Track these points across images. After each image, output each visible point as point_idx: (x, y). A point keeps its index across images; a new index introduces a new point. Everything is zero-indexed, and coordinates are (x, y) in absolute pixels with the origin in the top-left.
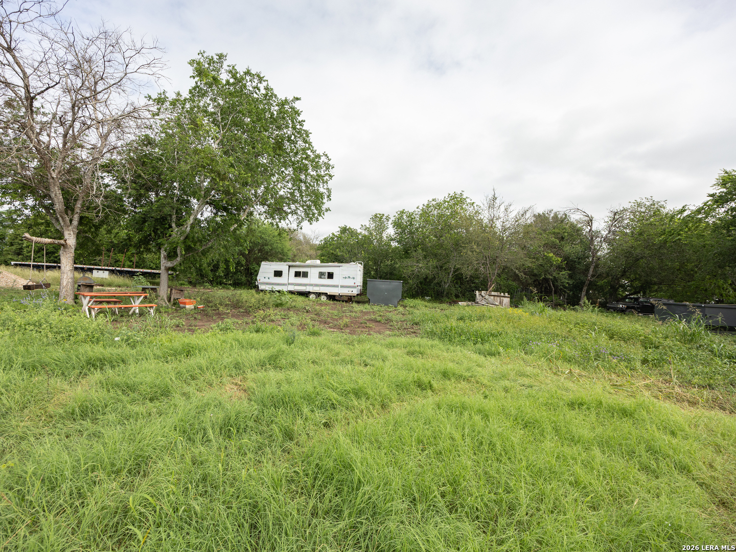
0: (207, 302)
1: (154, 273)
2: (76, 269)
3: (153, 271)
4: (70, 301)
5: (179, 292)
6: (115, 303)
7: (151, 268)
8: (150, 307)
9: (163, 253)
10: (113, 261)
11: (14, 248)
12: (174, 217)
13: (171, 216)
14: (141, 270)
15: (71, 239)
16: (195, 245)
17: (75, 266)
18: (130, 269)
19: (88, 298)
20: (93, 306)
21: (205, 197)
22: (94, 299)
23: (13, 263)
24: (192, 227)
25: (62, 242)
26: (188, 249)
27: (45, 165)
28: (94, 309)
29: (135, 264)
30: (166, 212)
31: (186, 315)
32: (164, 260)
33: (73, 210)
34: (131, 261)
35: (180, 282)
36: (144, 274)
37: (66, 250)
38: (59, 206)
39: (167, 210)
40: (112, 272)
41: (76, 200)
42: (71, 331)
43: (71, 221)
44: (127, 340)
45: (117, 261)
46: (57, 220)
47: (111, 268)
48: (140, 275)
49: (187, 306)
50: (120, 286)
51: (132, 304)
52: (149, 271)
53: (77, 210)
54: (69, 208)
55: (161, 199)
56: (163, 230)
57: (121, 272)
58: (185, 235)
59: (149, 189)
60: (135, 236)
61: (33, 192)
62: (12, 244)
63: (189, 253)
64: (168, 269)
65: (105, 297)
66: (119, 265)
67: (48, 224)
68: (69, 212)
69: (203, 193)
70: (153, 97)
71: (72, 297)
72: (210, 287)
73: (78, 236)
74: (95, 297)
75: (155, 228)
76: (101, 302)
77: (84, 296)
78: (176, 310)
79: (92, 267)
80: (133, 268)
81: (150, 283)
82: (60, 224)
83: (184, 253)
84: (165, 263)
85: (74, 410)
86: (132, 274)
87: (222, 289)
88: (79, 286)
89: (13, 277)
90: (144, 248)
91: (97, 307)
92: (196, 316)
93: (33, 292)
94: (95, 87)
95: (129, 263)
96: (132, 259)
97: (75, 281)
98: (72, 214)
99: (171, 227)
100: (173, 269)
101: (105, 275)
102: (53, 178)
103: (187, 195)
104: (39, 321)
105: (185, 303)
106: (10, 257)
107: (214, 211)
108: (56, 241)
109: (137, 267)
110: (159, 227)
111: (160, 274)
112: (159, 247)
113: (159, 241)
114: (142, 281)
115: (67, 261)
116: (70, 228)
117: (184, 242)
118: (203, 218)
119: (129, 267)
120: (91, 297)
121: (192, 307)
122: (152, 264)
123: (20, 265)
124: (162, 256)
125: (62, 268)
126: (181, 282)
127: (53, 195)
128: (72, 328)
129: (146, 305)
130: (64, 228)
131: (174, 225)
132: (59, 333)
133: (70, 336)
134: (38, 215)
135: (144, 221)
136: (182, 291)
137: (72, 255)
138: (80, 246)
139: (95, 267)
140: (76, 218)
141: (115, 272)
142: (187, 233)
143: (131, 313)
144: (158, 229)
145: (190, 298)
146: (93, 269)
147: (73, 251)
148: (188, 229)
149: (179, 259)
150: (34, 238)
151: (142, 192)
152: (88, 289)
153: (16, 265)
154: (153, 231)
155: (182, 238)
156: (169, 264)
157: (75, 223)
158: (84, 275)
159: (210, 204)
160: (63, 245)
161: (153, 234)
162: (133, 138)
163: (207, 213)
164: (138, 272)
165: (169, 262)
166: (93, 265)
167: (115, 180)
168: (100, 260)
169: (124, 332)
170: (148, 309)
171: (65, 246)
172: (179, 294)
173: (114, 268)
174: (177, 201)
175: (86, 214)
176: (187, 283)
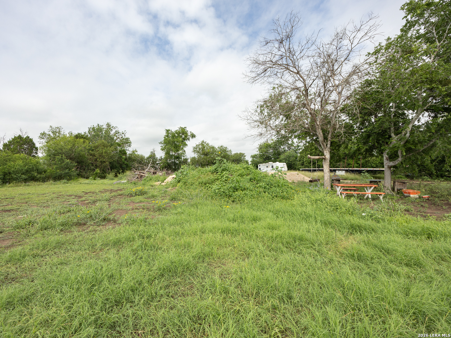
0: (432, 192)
1: (375, 170)
2: (331, 170)
3: (374, 169)
4: (329, 188)
5: (401, 184)
6: (355, 190)
7: (373, 167)
8: (380, 195)
9: (385, 156)
10: (346, 164)
11: (301, 162)
12: (392, 129)
13: (390, 128)
14: (366, 169)
15: (327, 155)
16: (415, 147)
17: (330, 169)
18: (358, 169)
19: (340, 187)
20: (343, 192)
21: (424, 105)
22: (343, 188)
23: (301, 169)
24: (412, 133)
25: (323, 157)
26: (408, 150)
27: (314, 120)
28: (343, 193)
29: (361, 165)
30: (386, 127)
31: (412, 202)
32: (386, 161)
33: (327, 139)
34: (358, 164)
35: (397, 176)
36: (368, 171)
37: (326, 161)
38: (321, 138)
39: (386, 125)
40: (347, 171)
41: (328, 134)
42: (337, 206)
43: (327, 145)
44: (371, 216)
45: (349, 164)
46: (320, 146)
47: (346, 169)
48: (366, 172)
49: (411, 196)
50: (353, 180)
51: (365, 191)
52: (372, 169)
53: (329, 139)
54: (325, 138)
55: (381, 119)
56: (384, 140)
57: (353, 171)
58: (405, 140)
59: (370, 114)
60: (364, 147)
61: (309, 135)
62: (300, 161)
63: (409, 154)
64: (390, 167)
65: (349, 187)
66: (350, 166)
67: (316, 149)
68: (325, 141)
69: (421, 103)
70: (371, 52)
71: (330, 186)
72: (429, 179)
73: (330, 152)
74: (343, 186)
75: (377, 140)
76: (347, 190)
77: (337, 186)
78: (400, 197)
79: (335, 169)
80: (360, 168)
81: (373, 177)
82: (322, 148)
83: (405, 154)
84: (387, 163)
85: (354, 254)
86: (360, 172)
87: (443, 181)
88: (333, 180)
89: (303, 176)
90: (369, 154)
91: (345, 192)
92: (423, 204)
93: (313, 184)
94: (333, 68)
95: (357, 165)
96: (359, 162)
97: (330, 177)
98: (327, 141)
99: (390, 137)
100: (395, 167)
101: (343, 173)
102: (318, 125)
103: (402, 110)
104: (321, 199)
105: (409, 193)
106: (300, 166)
107: (433, 115)
108: (321, 157)
109: (363, 167)
110: (380, 139)
111: (383, 171)
112: (381, 153)
113: (382, 148)
114: (367, 176)
115: (326, 167)
116: (327, 149)
117: (405, 145)
118: (420, 124)
119: (357, 167)
120: (342, 187)
121: (416, 196)
122: (373, 164)
123: (304, 170)
124: (385, 158)
125: (324, 171)
126: (399, 176)
127: (318, 134)
128: (337, 205)
129: (377, 193)
130: (324, 150)
131: (393, 135)
132: (332, 206)
133: (337, 209)
134: (312, 145)
135: (369, 136)
136: (404, 183)
137: (328, 163)
138: (331, 158)
139: (337, 169)
140: (329, 143)
141: (349, 171)
142: (407, 138)
143: (365, 197)
144: (380, 140)
145: (412, 189)
146: (336, 170)
147: (329, 161)
148: (408, 135)
149: (400, 159)
150: (312, 157)
151: (366, 117)
152: (337, 182)
153: (302, 170)
154: (376, 142)
155: (402, 143)
156: (392, 164)
157: (329, 146)
158: (334, 174)
159: (427, 110)
160: (324, 159)
161: (376, 144)
162: (356, 86)
163: (425, 118)
164: (364, 170)
165: (391, 162)
166: (336, 168)
167: (347, 116)
168: (339, 165)
169: (367, 210)
170: (378, 195)
171: (325, 159)
172: (401, 186)
173: (348, 169)
174: (394, 116)
175: (334, 140)
176: (404, 177)
